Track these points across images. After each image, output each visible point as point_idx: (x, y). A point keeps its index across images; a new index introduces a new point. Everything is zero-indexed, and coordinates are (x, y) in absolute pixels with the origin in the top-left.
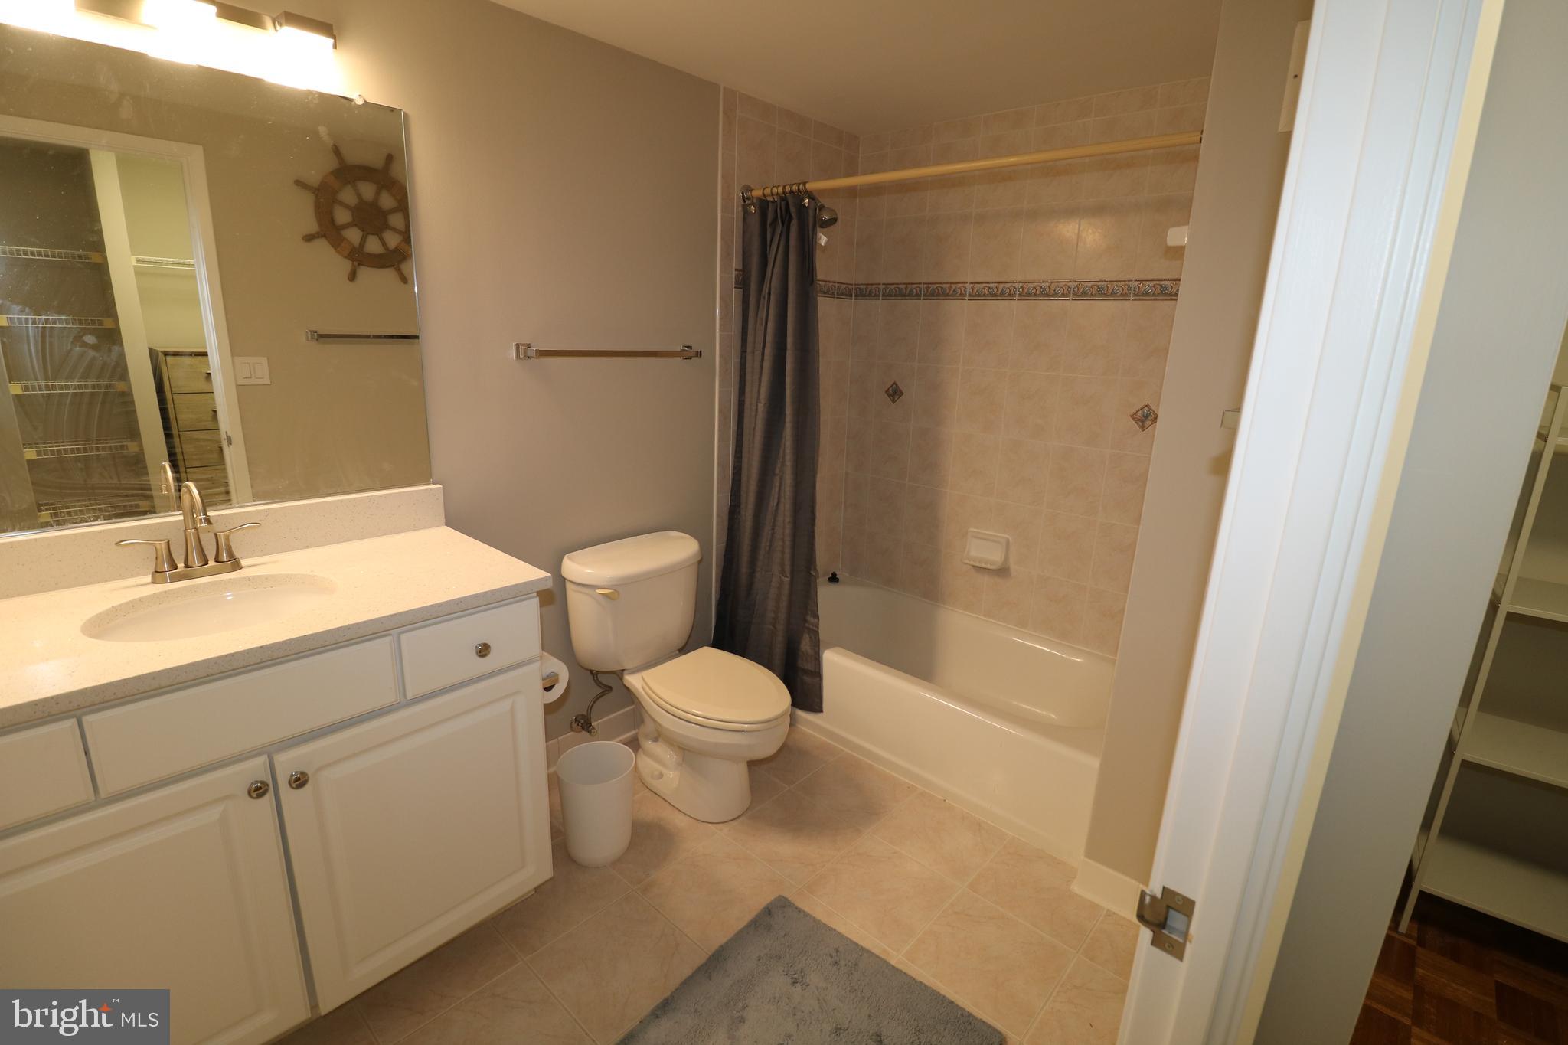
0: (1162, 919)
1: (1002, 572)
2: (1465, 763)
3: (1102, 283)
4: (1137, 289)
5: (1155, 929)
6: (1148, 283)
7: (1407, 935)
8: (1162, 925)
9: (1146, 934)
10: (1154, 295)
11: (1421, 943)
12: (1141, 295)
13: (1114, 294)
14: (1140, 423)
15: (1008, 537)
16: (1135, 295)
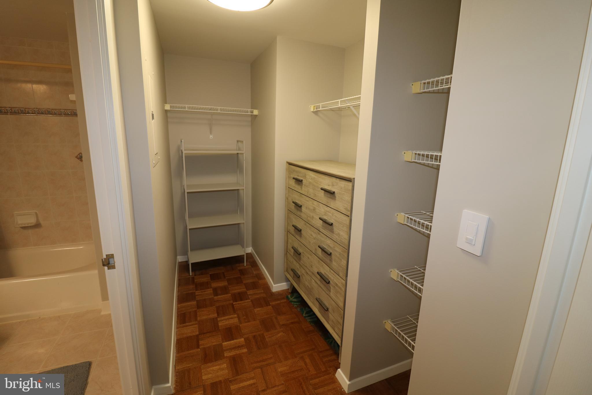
0: (108, 262)
1: (37, 226)
2: (190, 229)
3: (49, 110)
4: (64, 112)
5: (107, 266)
6: (68, 111)
7: (192, 275)
8: (109, 264)
9: (106, 268)
10: (72, 115)
11: (195, 275)
12: (66, 115)
13: (55, 114)
14: (80, 160)
15: (36, 211)
16: (64, 115)
